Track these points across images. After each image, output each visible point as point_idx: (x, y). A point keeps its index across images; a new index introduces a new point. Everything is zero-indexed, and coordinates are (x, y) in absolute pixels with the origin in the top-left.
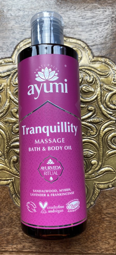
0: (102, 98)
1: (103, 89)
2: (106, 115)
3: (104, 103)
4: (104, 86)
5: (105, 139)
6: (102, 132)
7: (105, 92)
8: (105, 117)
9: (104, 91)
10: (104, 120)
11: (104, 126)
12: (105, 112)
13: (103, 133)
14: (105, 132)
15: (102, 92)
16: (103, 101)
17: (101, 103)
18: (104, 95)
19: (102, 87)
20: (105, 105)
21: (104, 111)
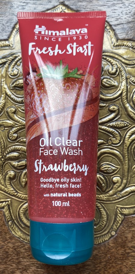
0: (129, 94)
1: (130, 83)
2: (133, 117)
3: (131, 101)
4: (131, 79)
5: (131, 148)
6: (128, 140)
7: (132, 87)
8: (132, 121)
9: (131, 85)
10: (130, 124)
11: (130, 132)
12: (132, 114)
13: (129, 142)
14: (131, 140)
15: (129, 87)
16: (129, 98)
17: (127, 101)
18: (131, 90)
19: (128, 80)
20: (131, 103)
21: (131, 111)
